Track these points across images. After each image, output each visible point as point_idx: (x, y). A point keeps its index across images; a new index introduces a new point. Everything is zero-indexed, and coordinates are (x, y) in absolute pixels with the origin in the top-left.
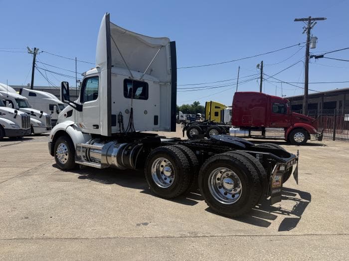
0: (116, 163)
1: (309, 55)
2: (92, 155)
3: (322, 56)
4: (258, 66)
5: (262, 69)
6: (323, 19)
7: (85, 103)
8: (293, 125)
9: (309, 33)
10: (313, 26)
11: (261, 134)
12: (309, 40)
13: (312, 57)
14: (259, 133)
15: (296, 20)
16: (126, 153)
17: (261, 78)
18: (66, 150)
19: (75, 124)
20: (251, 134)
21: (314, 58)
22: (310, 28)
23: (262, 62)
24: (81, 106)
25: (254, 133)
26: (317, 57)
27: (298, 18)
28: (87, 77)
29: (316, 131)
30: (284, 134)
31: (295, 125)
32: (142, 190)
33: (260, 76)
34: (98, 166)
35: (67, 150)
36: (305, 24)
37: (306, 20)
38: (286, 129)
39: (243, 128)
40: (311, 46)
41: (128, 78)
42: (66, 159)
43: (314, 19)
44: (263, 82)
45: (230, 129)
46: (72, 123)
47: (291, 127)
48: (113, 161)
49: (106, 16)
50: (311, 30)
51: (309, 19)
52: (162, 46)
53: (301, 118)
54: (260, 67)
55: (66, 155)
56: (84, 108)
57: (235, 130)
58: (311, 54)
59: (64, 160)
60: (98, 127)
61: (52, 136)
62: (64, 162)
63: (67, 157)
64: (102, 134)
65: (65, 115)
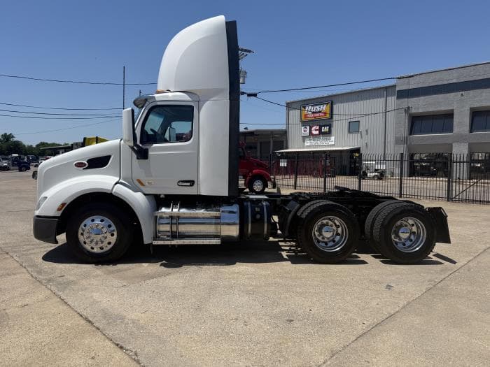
0: (238, 234)
2: (182, 229)
7: (154, 145)
8: (252, 172)
10: (242, 58)
13: (243, 93)
18: (109, 226)
19: (121, 181)
21: (246, 95)
24: (146, 151)
26: (249, 95)
28: (159, 103)
29: (271, 177)
31: (255, 171)
35: (113, 227)
38: (245, 177)
42: (109, 243)
47: (251, 174)
53: (257, 164)
55: (112, 235)
56: (150, 153)
60: (192, 183)
61: (63, 204)
62: (102, 248)
63: (113, 239)
64: (203, 193)
65: (79, 165)
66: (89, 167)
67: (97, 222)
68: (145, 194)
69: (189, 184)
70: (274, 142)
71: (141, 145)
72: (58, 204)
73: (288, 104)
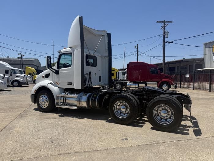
0: (86, 106)
1: (165, 41)
2: (68, 101)
3: (172, 42)
4: (136, 47)
5: (137, 49)
6: (171, 22)
7: (61, 69)
8: (162, 80)
9: (164, 29)
10: (166, 26)
11: (144, 86)
12: (164, 33)
13: (167, 42)
14: (143, 85)
15: (157, 22)
16: (93, 99)
17: (138, 54)
18: (46, 99)
19: (53, 83)
20: (139, 86)
21: (168, 43)
22: (165, 27)
23: (138, 44)
24: (58, 71)
25: (141, 85)
26: (169, 43)
27: (159, 21)
29: (173, 83)
30: (157, 85)
31: (163, 80)
32: (106, 121)
33: (137, 52)
34: (75, 108)
35: (48, 99)
36: (162, 24)
37: (163, 22)
38: (158, 83)
39: (135, 83)
40: (166, 36)
41: (87, 54)
42: (46, 105)
43: (167, 22)
44: (138, 56)
45: (128, 83)
46: (51, 82)
47: (161, 81)
48: (84, 104)
49: (80, 18)
50: (165, 28)
51: (164, 22)
52: (103, 35)
53: (165, 76)
54: (137, 48)
55: (47, 102)
56: (60, 72)
57: (130, 84)
58: (166, 41)
59: (45, 105)
60: (71, 84)
61: (35, 90)
62: (45, 107)
63: (47, 104)
64: (75, 88)
65: (43, 77)
66: (45, 78)
67: (43, 97)
68: (59, 88)
69: (70, 84)
70: (195, 65)
71: (57, 69)
72: (34, 90)
73: (205, 44)
